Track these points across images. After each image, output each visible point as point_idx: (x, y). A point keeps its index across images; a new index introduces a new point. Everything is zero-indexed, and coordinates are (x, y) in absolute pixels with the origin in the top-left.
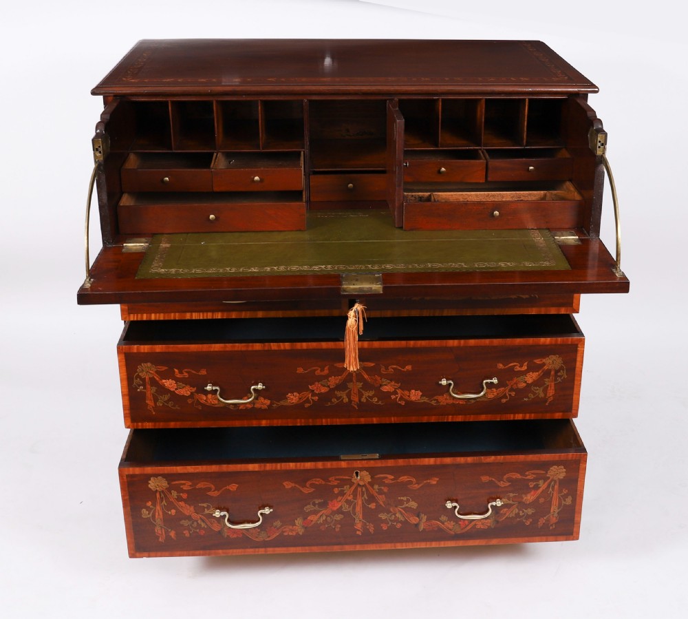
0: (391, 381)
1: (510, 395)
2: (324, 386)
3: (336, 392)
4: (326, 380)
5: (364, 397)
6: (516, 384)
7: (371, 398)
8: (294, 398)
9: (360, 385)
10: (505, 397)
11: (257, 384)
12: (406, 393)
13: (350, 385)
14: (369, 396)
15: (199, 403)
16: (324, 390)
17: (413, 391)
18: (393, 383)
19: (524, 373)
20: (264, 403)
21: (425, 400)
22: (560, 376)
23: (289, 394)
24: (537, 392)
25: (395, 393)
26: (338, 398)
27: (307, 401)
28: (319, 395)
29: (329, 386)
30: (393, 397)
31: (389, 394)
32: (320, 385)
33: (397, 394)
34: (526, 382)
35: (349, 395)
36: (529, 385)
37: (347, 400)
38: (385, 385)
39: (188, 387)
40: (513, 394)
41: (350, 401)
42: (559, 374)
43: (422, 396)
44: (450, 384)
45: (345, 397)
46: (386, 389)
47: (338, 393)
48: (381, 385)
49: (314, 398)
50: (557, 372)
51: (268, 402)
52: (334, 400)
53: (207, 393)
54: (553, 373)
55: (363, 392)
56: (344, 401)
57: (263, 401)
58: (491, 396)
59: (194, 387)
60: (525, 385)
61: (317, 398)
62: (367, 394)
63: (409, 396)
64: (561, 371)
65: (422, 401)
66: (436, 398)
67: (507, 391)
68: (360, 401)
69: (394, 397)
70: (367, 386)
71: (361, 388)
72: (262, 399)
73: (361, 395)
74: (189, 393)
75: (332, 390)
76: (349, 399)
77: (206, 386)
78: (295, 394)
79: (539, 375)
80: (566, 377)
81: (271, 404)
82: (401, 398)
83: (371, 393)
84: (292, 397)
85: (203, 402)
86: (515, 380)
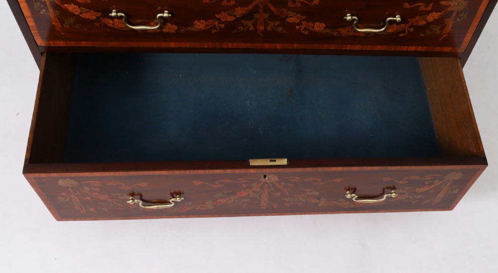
0: (297, 13)
1: (409, 31)
2: (231, 15)
3: (242, 21)
4: (232, 10)
5: (270, 26)
6: (417, 21)
7: (277, 27)
8: (201, 25)
9: (266, 16)
10: (404, 32)
11: (163, 13)
12: (311, 24)
13: (256, 16)
14: (274, 26)
15: (106, 26)
16: (230, 19)
17: (317, 23)
18: (299, 15)
19: (428, 13)
20: (171, 28)
21: (328, 31)
22: (460, 17)
23: (196, 21)
24: (435, 29)
25: (300, 24)
26: (244, 26)
27: (214, 27)
28: (225, 23)
29: (235, 16)
30: (297, 27)
31: (294, 24)
32: (226, 15)
33: (302, 24)
34: (427, 20)
35: (255, 25)
36: (428, 23)
37: (253, 28)
38: (291, 17)
39: (92, 12)
40: (412, 30)
41: (256, 29)
42: (461, 15)
43: (325, 27)
44: (354, 20)
45: (251, 25)
46: (291, 20)
47: (244, 22)
48: (287, 17)
49: (220, 25)
50: (459, 13)
51: (175, 27)
52: (241, 28)
53: (112, 18)
54: (454, 15)
55: (269, 22)
56: (250, 29)
57: (170, 26)
58: (390, 30)
59: (98, 12)
60: (425, 23)
61: (223, 25)
62: (272, 24)
63: (313, 27)
64: (463, 13)
65: (326, 32)
66: (338, 30)
67: (407, 27)
68: (265, 29)
69: (299, 27)
70: (273, 17)
71: (267, 19)
72: (169, 25)
73: (266, 25)
74: (95, 18)
75: (238, 20)
76: (255, 27)
77: (111, 13)
78: (201, 21)
79: (441, 15)
80: (466, 18)
81: (178, 30)
82: (305, 29)
83: (277, 23)
84: (199, 24)
85: (110, 25)
86: (417, 18)
